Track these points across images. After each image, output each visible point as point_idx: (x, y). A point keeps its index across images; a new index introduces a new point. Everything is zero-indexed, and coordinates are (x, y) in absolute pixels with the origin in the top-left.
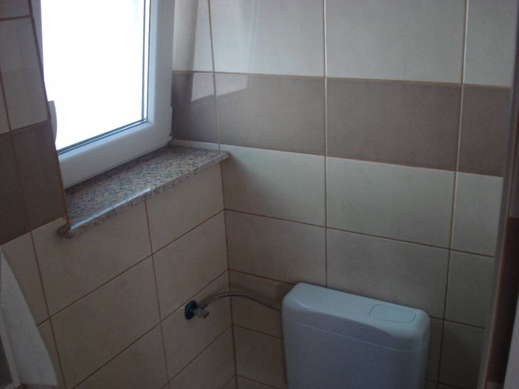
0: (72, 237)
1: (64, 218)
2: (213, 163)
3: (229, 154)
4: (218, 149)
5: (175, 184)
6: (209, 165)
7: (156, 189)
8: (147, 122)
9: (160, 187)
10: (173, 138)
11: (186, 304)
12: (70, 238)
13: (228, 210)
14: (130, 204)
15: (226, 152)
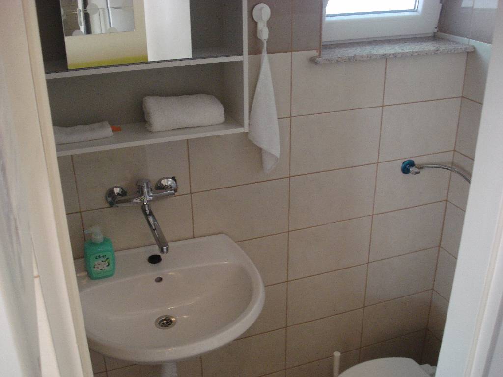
0: (318, 64)
1: (317, 52)
2: (455, 51)
3: (475, 48)
4: (467, 43)
5: (413, 55)
6: (451, 51)
7: (395, 53)
8: (416, 11)
9: (399, 53)
10: (438, 31)
11: (405, 160)
12: (316, 64)
13: (464, 97)
14: (369, 57)
15: (473, 46)
